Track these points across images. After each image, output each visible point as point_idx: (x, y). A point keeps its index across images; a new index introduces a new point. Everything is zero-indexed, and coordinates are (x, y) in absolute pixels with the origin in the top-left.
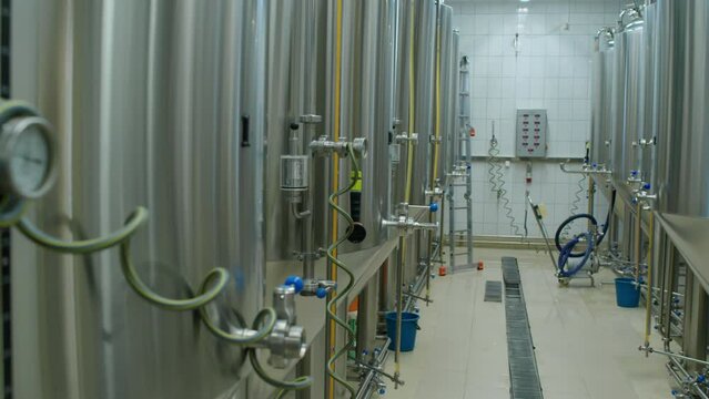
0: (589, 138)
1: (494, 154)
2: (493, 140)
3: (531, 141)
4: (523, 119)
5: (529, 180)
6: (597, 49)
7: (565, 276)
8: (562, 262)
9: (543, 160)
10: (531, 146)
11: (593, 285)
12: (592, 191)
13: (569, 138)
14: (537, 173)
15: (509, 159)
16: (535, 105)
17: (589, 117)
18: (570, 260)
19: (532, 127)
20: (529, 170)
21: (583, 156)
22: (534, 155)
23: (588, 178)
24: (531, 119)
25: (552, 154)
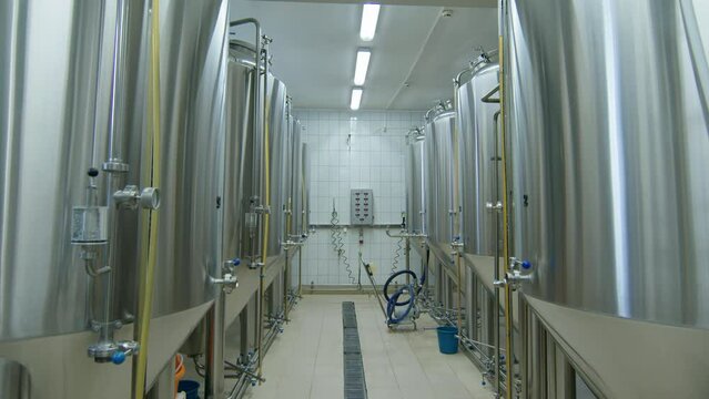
0: (404, 210)
1: (335, 222)
2: (334, 213)
3: (362, 213)
4: (356, 197)
5: (361, 242)
6: (408, 144)
7: (393, 323)
8: (390, 311)
9: (371, 227)
10: (362, 216)
11: (415, 329)
12: (408, 249)
13: (389, 209)
14: (367, 236)
15: (347, 226)
16: (364, 186)
17: (404, 194)
18: (397, 308)
19: (362, 202)
20: (361, 235)
21: (400, 223)
22: (364, 223)
23: (404, 239)
24: (362, 197)
25: (378, 222)
